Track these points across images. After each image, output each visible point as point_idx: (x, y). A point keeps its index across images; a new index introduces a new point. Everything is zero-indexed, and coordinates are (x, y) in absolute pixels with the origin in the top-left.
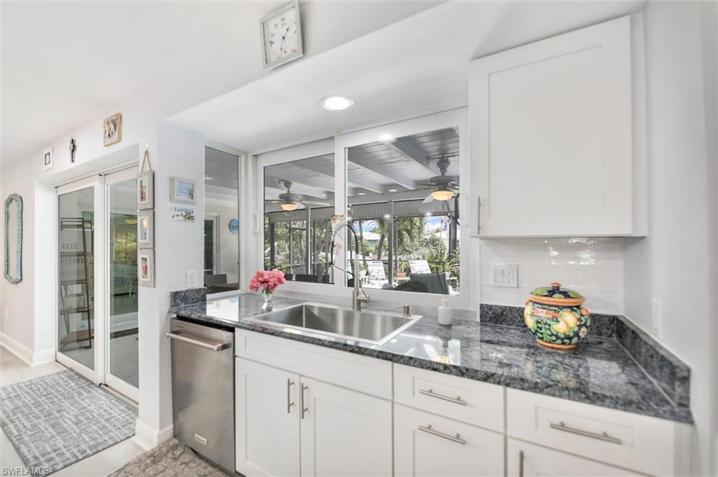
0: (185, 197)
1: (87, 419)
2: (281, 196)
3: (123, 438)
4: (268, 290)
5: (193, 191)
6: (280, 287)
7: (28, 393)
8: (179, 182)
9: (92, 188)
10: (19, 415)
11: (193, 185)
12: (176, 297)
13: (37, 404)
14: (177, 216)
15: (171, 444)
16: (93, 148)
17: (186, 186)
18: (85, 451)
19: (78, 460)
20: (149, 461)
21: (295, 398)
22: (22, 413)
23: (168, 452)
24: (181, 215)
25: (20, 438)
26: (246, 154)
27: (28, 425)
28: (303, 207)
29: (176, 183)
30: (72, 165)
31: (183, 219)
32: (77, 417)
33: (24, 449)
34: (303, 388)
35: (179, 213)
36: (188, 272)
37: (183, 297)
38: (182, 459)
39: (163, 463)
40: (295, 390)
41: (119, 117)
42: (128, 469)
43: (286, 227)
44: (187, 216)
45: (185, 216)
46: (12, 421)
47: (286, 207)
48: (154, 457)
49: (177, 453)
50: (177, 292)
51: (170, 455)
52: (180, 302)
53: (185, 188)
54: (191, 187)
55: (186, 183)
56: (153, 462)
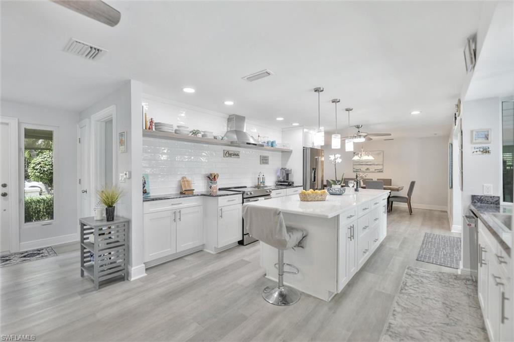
1: (450, 256)
3: (455, 267)
5: (488, 135)
7: (440, 239)
8: (477, 132)
10: (430, 244)
11: (488, 131)
12: (475, 198)
13: (439, 243)
14: (476, 152)
15: (467, 277)
17: (483, 133)
18: (437, 262)
19: (432, 263)
20: (454, 277)
22: (431, 244)
23: (464, 279)
24: (480, 151)
25: (423, 249)
27: (429, 247)
29: (474, 133)
30: (456, 127)
31: (480, 153)
32: (447, 253)
33: (421, 252)
35: (478, 150)
36: (485, 185)
37: (480, 199)
38: (469, 286)
39: (459, 281)
41: (459, 101)
42: (444, 274)
44: (485, 151)
45: (482, 152)
46: (426, 244)
48: (457, 277)
49: (468, 283)
50: (475, 196)
51: (465, 281)
52: (476, 201)
53: (482, 134)
54: (486, 133)
55: (483, 132)
56: (455, 279)
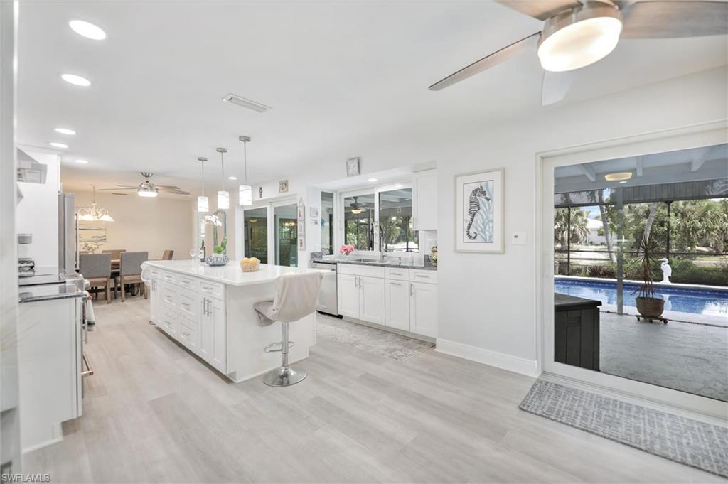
0: (315, 215)
2: (351, 205)
4: (347, 254)
5: (318, 212)
6: (352, 253)
9: (266, 208)
12: (313, 255)
16: (271, 193)
21: (358, 283)
26: (336, 192)
28: (365, 210)
29: (312, 209)
30: (260, 199)
34: (360, 279)
35: (313, 221)
36: (316, 245)
37: (315, 255)
40: (358, 280)
41: (287, 181)
43: (355, 222)
45: (315, 223)
47: (355, 212)
50: (313, 253)
52: (314, 257)
54: (317, 210)
